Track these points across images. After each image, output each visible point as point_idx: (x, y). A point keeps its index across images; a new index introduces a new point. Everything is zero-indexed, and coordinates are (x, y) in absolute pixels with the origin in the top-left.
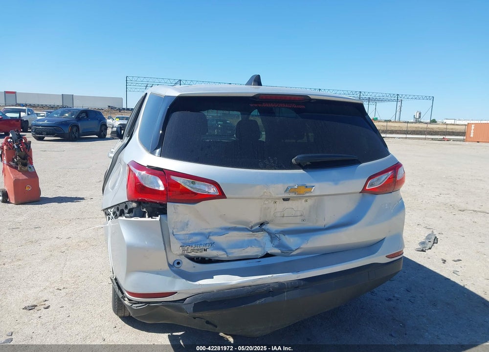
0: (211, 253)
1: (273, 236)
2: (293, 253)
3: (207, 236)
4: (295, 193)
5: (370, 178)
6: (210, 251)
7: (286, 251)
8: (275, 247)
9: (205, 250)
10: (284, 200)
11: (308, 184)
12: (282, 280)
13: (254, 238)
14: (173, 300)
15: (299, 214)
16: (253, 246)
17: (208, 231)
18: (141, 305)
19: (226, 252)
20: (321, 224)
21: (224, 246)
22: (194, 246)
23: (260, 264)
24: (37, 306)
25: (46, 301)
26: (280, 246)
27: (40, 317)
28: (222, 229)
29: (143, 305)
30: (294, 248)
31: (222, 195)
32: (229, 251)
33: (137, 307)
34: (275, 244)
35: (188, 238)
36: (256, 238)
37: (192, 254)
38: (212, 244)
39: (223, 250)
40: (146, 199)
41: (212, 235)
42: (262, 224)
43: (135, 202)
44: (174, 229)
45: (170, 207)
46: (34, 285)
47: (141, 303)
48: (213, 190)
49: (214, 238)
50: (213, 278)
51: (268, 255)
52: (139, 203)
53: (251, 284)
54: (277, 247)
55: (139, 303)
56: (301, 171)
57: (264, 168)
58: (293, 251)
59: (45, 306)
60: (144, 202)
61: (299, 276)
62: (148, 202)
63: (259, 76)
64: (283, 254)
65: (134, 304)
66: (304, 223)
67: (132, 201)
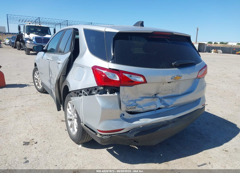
0: (137, 109)
1: (161, 100)
2: (170, 107)
3: (135, 101)
4: (175, 80)
5: (200, 71)
6: (137, 108)
7: (167, 106)
8: (162, 105)
9: (135, 108)
10: (168, 83)
11: (180, 75)
12: (168, 119)
13: (153, 101)
14: (123, 132)
15: (171, 89)
16: (153, 105)
17: (135, 99)
18: (107, 136)
19: (142, 108)
20: (180, 93)
21: (142, 106)
22: (130, 107)
23: (156, 113)
24: (29, 142)
25: (33, 139)
26: (164, 104)
27: (36, 148)
28: (140, 97)
29: (109, 136)
30: (170, 105)
31: (145, 82)
32: (144, 108)
33: (105, 138)
34: (162, 103)
35: (128, 103)
36: (154, 101)
37: (130, 110)
38: (137, 105)
39: (141, 107)
40: (107, 85)
41: (137, 101)
42: (156, 95)
43: (102, 86)
44: (122, 99)
45: (121, 88)
46: (21, 132)
47: (107, 135)
48: (141, 79)
49: (137, 102)
50: (139, 120)
51: (159, 108)
52: (105, 87)
53: (156, 122)
54: (163, 104)
55: (106, 135)
56: (177, 69)
57: (162, 68)
58: (170, 106)
59: (35, 142)
60: (107, 86)
61: (175, 117)
62: (109, 86)
63: (143, 22)
64: (166, 108)
65: (103, 136)
66: (173, 93)
67: (100, 86)
